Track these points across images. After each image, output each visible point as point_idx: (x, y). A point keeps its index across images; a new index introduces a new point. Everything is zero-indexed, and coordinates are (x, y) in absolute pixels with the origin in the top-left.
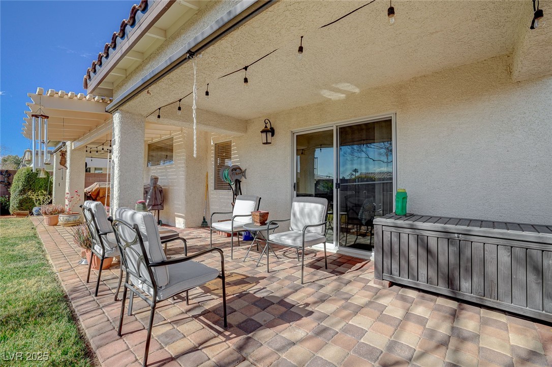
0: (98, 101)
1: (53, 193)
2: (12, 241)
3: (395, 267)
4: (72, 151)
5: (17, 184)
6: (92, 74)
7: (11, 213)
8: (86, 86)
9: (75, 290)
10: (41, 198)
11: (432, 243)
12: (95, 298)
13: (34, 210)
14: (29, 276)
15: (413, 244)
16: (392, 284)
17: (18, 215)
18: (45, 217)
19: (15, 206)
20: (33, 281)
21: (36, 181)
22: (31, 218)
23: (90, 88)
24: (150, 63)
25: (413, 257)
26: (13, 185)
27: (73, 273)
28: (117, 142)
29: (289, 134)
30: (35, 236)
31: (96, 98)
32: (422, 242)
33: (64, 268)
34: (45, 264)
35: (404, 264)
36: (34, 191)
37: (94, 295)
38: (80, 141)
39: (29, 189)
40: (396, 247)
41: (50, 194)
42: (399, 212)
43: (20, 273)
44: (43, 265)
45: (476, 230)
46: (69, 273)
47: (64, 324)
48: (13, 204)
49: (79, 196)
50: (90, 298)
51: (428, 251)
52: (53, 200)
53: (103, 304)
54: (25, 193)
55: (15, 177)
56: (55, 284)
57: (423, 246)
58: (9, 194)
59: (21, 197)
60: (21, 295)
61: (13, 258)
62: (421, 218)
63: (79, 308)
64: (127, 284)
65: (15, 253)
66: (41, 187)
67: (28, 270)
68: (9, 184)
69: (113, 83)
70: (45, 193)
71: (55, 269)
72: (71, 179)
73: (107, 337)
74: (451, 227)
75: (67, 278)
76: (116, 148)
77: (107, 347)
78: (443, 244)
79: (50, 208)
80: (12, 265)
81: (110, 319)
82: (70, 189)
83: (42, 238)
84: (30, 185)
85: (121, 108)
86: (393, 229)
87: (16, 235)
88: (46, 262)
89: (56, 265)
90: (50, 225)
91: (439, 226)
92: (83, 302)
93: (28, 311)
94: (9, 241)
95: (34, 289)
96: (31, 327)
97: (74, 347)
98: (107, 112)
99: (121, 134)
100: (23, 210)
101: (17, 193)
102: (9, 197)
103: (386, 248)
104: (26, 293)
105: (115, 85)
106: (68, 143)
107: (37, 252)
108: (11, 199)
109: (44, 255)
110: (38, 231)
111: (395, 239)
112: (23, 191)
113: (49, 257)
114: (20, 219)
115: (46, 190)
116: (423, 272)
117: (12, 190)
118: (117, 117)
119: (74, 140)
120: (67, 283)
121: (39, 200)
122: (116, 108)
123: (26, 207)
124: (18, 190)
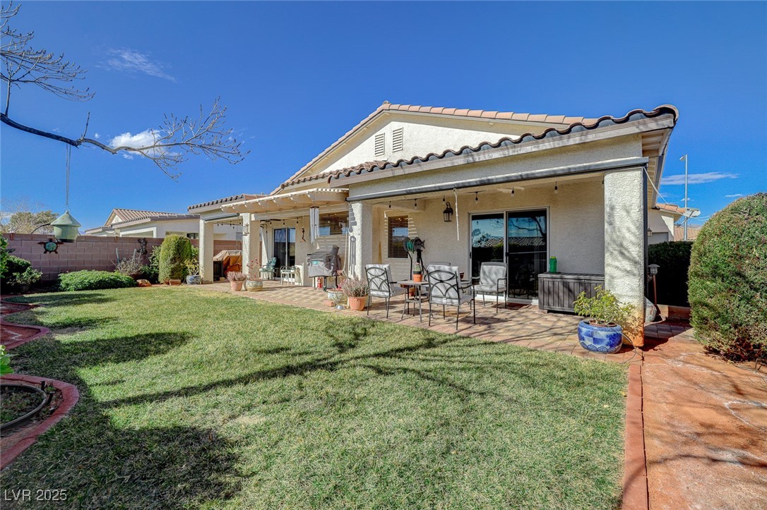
1: (201, 261)
3: (551, 301)
7: (161, 282)
11: (571, 286)
13: (187, 279)
15: (561, 287)
16: (549, 311)
17: (168, 283)
19: (165, 275)
22: (183, 286)
25: (561, 294)
29: (467, 215)
32: (566, 285)
35: (556, 298)
40: (552, 289)
42: (552, 271)
45: (593, 278)
48: (163, 273)
51: (570, 290)
52: (201, 269)
54: (176, 262)
57: (566, 287)
59: (172, 266)
62: (565, 274)
68: (146, 253)
74: (582, 277)
78: (577, 286)
86: (550, 280)
90: (237, 290)
91: (575, 277)
100: (174, 279)
101: (166, 262)
103: (546, 290)
111: (551, 285)
112: (174, 260)
116: (566, 303)
119: (253, 212)
123: (177, 275)
124: (169, 259)
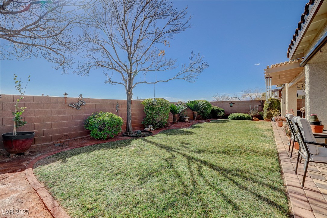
0: (295, 62)
1: (282, 111)
2: (263, 130)
4: (289, 89)
5: (266, 106)
6: (290, 50)
7: (264, 119)
8: (288, 56)
9: (283, 153)
10: (276, 113)
12: (290, 158)
13: (273, 118)
14: (266, 143)
17: (267, 120)
18: (276, 122)
19: (265, 116)
20: (268, 145)
21: (274, 104)
22: (272, 122)
23: (291, 57)
24: (321, 34)
26: (264, 107)
27: (284, 147)
28: (307, 82)
30: (272, 130)
31: (294, 61)
33: (280, 144)
34: (273, 141)
36: (273, 109)
37: (290, 157)
38: (292, 82)
39: (271, 109)
41: (280, 111)
43: (264, 141)
44: (272, 141)
46: (282, 146)
47: (274, 160)
48: (265, 115)
49: (293, 112)
50: (288, 158)
52: (282, 114)
53: (293, 162)
54: (269, 111)
55: (265, 103)
56: (275, 148)
58: (263, 111)
59: (267, 112)
60: (263, 147)
61: (262, 136)
63: (282, 159)
64: (299, 152)
65: (263, 134)
66: (276, 108)
67: (266, 141)
68: (263, 107)
69: (303, 49)
70: (278, 110)
71: (276, 144)
72: (289, 103)
73: (290, 171)
75: (280, 148)
76: (307, 85)
77: (289, 174)
79: (279, 118)
80: (262, 138)
81: (294, 167)
82: (289, 108)
83: (274, 131)
84: (271, 107)
85: (308, 62)
87: (265, 128)
88: (274, 140)
89: (277, 142)
90: (279, 126)
92: (284, 157)
93: (264, 152)
94: (262, 130)
95: (267, 147)
96: (264, 156)
97: (276, 168)
98: (301, 66)
99: (310, 77)
100: (268, 118)
101: (266, 110)
102: (263, 112)
104: (264, 147)
105: (305, 50)
106: (286, 84)
107: (271, 136)
108: (264, 113)
109: (274, 138)
110: (273, 128)
112: (268, 110)
113: (275, 139)
114: (267, 122)
115: (277, 109)
117: (264, 109)
118: (307, 68)
119: (289, 82)
120: (280, 149)
121: (275, 114)
122: (306, 63)
123: (270, 117)
124: (266, 109)
